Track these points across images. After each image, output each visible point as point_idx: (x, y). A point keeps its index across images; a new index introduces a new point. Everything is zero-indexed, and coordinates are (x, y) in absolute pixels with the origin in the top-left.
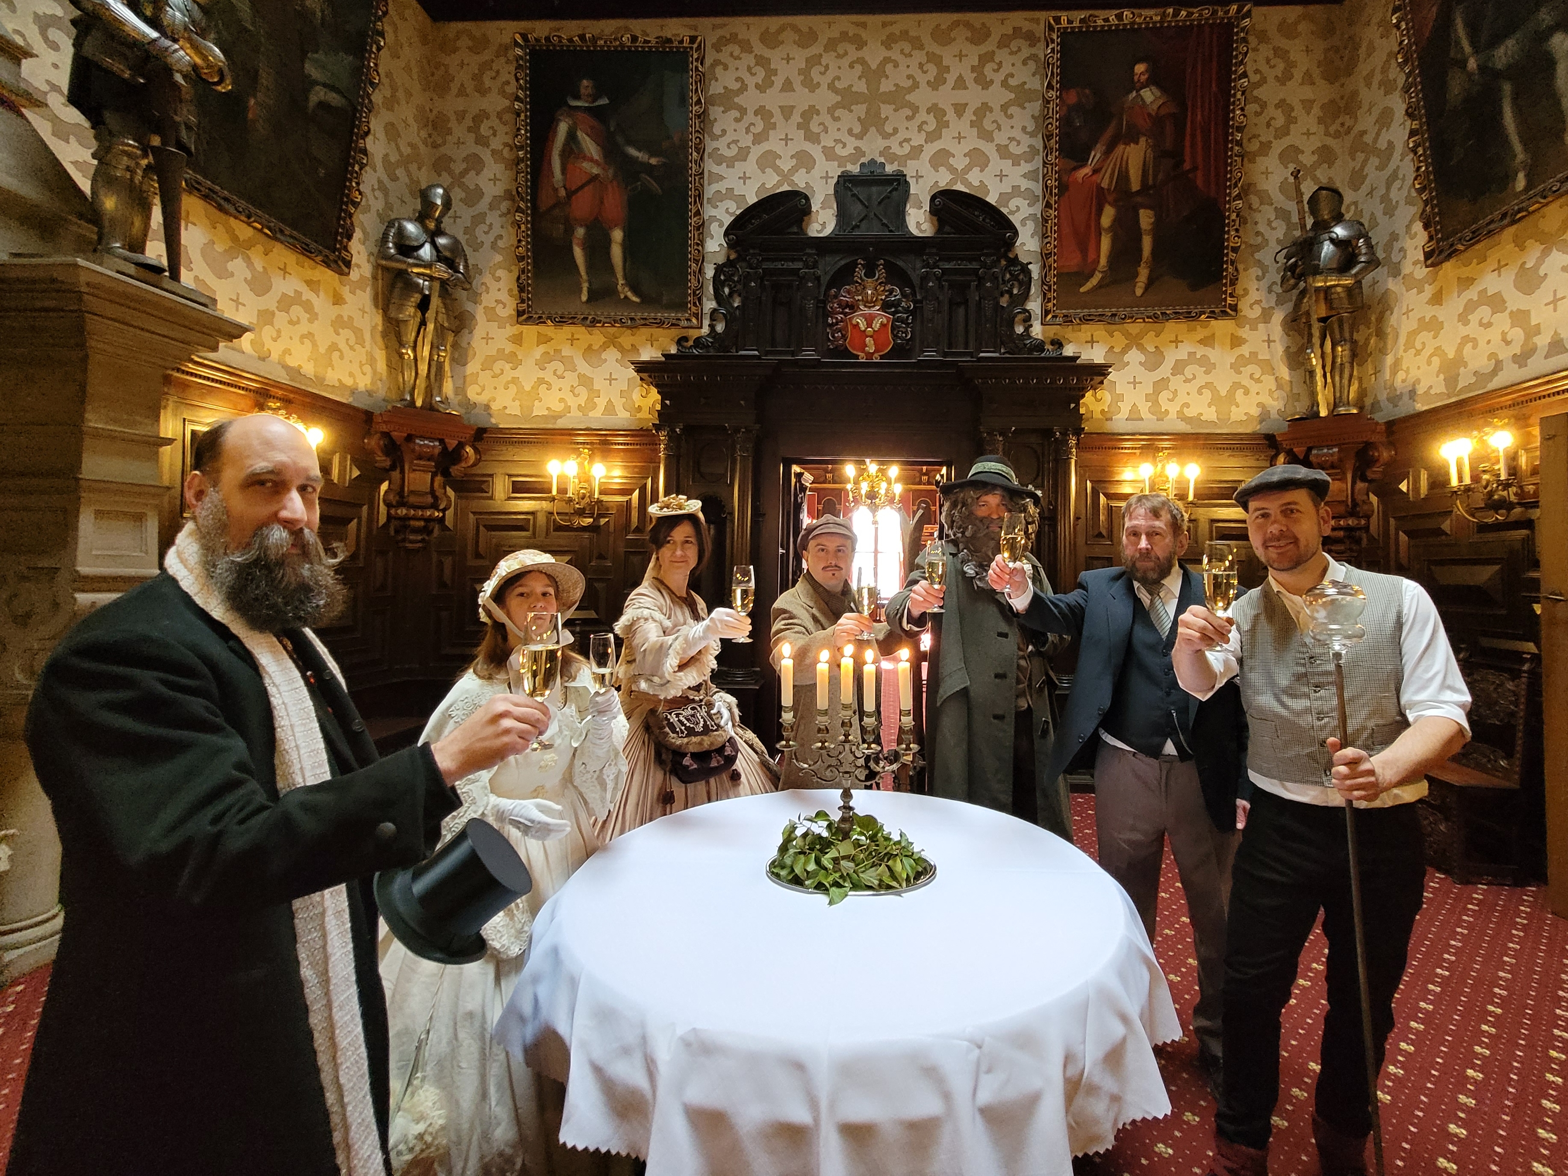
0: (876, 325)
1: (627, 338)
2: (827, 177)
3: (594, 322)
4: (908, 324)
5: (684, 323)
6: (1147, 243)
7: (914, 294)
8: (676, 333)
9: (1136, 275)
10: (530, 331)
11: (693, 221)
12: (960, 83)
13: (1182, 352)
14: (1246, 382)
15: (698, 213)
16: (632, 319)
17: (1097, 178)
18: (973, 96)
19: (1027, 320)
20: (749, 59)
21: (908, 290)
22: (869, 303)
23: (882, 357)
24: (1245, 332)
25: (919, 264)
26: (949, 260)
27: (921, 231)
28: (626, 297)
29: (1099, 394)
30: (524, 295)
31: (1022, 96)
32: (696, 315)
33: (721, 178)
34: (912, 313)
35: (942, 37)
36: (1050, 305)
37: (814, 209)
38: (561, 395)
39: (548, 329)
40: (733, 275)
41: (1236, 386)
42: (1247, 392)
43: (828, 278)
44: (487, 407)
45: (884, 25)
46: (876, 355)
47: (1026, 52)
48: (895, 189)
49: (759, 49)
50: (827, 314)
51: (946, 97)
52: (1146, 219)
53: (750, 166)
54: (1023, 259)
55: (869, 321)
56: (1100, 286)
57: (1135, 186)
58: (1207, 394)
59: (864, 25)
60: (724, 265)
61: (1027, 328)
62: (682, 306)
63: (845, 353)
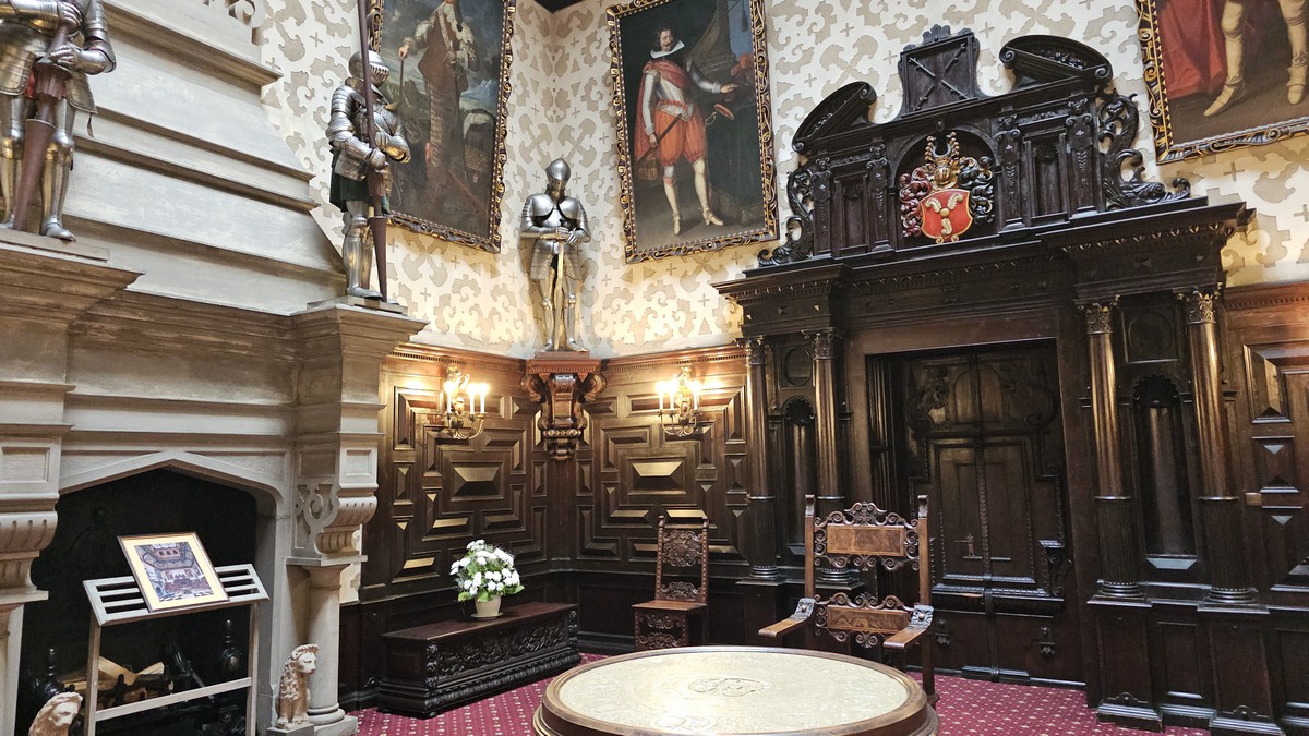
0: (952, 204)
1: (715, 261)
2: (891, 57)
3: (687, 251)
4: (988, 196)
5: (763, 237)
6: (1297, 35)
7: (992, 162)
8: (757, 248)
9: (1288, 77)
11: (763, 137)
15: (767, 129)
16: (717, 242)
19: (1138, 161)
21: (986, 159)
22: (942, 182)
23: (961, 237)
25: (994, 127)
26: (1030, 114)
28: (711, 223)
29: (1250, 236)
30: (630, 238)
32: (773, 228)
33: (789, 86)
34: (993, 182)
36: (1164, 140)
37: (878, 96)
38: (665, 321)
39: (651, 264)
40: (805, 181)
43: (897, 163)
44: (609, 341)
46: (955, 236)
48: (964, 51)
50: (899, 202)
52: (1292, 5)
53: (814, 67)
54: (1124, 92)
55: (944, 200)
56: (1231, 104)
60: (796, 173)
61: (1138, 176)
62: (759, 221)
63: (922, 239)
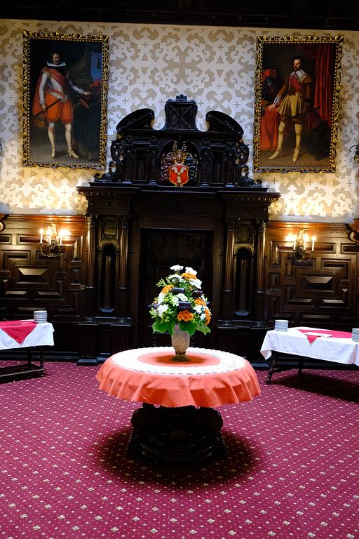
0: (182, 171)
1: (72, 174)
2: (162, 102)
3: (58, 166)
4: (195, 171)
5: (98, 168)
6: (298, 139)
7: (198, 157)
8: (94, 172)
9: (294, 153)
10: (28, 170)
11: (103, 121)
12: (220, 60)
13: (312, 187)
14: (339, 200)
15: (105, 118)
16: (75, 166)
17: (278, 110)
18: (226, 67)
19: (247, 170)
20: (128, 44)
22: (180, 161)
23: (184, 185)
24: (339, 179)
25: (201, 144)
26: (214, 143)
27: (202, 128)
28: (72, 155)
29: (277, 204)
30: (26, 154)
31: (247, 68)
32: (104, 165)
33: (115, 100)
34: (198, 166)
35: (213, 37)
36: (257, 164)
37: (156, 116)
38: (41, 199)
39: (36, 169)
40: (120, 146)
41: (335, 202)
42: (339, 205)
43: (161, 149)
44: (8, 205)
45: (188, 30)
46: (182, 184)
47: (249, 47)
48: (191, 109)
49: (132, 39)
50: (161, 165)
51: (214, 67)
52: (298, 128)
53: (128, 95)
54: (246, 143)
55: (179, 168)
56: (277, 157)
57: (294, 114)
58: (322, 206)
59: (179, 30)
60: (116, 141)
61: (247, 174)
62: (97, 160)
63: (168, 183)
